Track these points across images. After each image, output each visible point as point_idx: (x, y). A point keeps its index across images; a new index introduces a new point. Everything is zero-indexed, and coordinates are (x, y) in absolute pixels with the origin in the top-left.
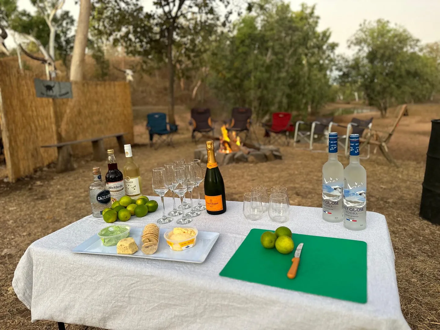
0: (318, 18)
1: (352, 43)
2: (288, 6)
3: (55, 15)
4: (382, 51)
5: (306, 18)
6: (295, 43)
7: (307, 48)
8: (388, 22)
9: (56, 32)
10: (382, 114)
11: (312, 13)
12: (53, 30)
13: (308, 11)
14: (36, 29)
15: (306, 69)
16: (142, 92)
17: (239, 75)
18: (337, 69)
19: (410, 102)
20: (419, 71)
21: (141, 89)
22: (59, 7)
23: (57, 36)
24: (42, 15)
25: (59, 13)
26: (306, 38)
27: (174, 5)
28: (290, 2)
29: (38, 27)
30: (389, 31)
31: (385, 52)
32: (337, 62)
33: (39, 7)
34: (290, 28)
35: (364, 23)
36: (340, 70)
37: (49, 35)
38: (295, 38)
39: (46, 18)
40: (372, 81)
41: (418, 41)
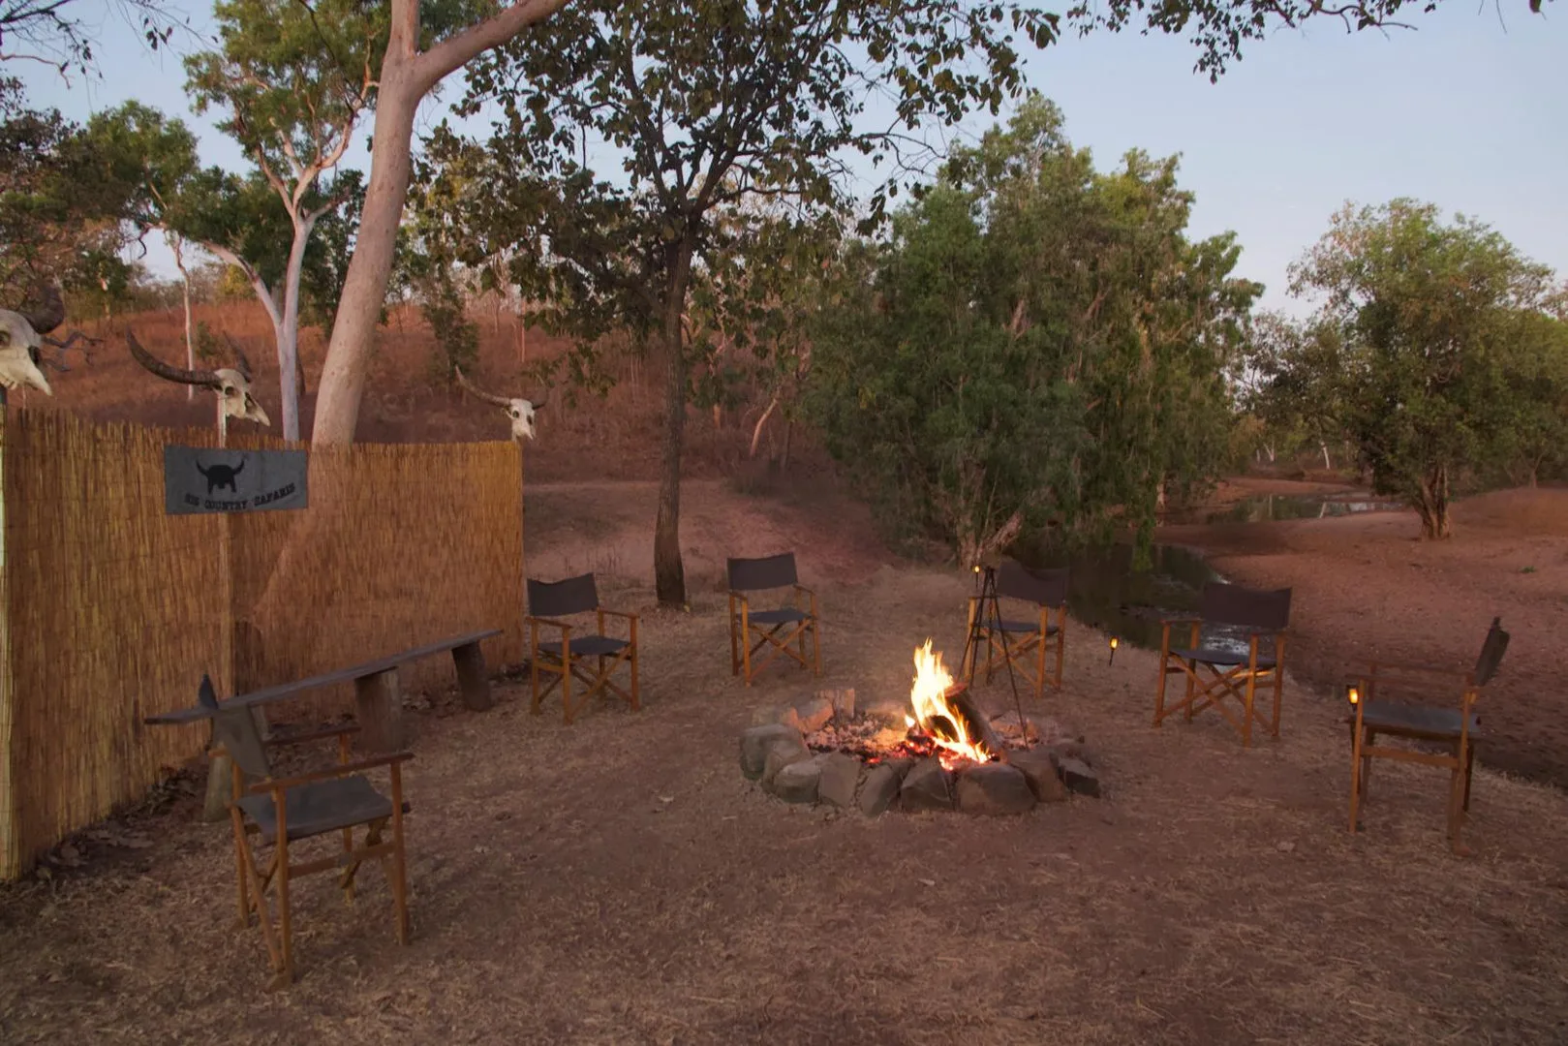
0: (1187, 198)
1: (1305, 275)
2: (1085, 159)
3: (313, 185)
4: (1415, 307)
5: (1146, 201)
6: (1107, 280)
7: (1149, 296)
8: (1431, 208)
9: (312, 236)
10: (1427, 521)
11: (1167, 182)
12: (301, 230)
13: (1154, 176)
14: (247, 229)
15: (1148, 366)
16: (580, 431)
17: (912, 384)
18: (1255, 365)
19: (1525, 481)
20: (1552, 377)
21: (575, 420)
22: (327, 163)
23: (314, 250)
24: (274, 183)
25: (327, 176)
26: (1144, 264)
27: (696, 168)
28: (1088, 150)
29: (255, 222)
30: (1435, 241)
31: (1426, 312)
32: (1255, 342)
33: (264, 159)
34: (1091, 233)
35: (1347, 216)
36: (1269, 368)
37: (288, 247)
38: (1107, 266)
39: (284, 191)
40: (1385, 410)
41: (1544, 272)
